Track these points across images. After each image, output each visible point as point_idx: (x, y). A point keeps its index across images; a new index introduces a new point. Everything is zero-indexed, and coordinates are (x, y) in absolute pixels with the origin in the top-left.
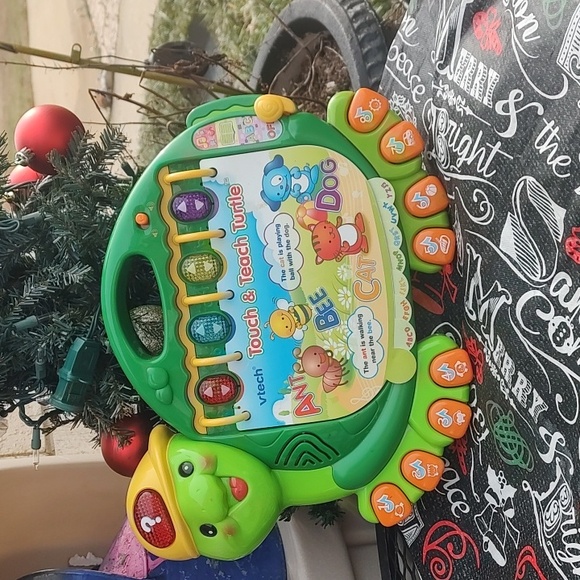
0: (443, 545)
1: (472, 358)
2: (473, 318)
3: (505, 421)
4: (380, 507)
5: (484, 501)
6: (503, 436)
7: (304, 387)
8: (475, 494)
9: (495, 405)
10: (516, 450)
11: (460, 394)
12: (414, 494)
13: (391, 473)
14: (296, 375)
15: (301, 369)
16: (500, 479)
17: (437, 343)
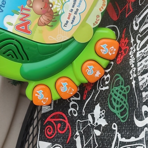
0: (57, 123)
1: (120, 49)
2: (136, 28)
3: (122, 89)
4: (36, 95)
5: (86, 117)
6: (116, 95)
7: (28, 15)
8: (83, 111)
9: (121, 78)
10: (119, 106)
11: (104, 63)
12: (56, 96)
13: (50, 82)
14: (26, 7)
15: (31, 5)
16: (101, 113)
17: (107, 32)
